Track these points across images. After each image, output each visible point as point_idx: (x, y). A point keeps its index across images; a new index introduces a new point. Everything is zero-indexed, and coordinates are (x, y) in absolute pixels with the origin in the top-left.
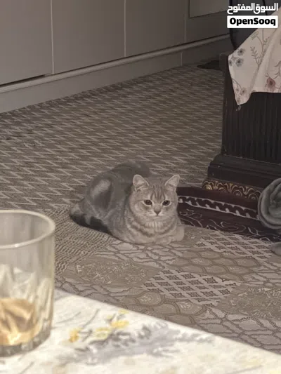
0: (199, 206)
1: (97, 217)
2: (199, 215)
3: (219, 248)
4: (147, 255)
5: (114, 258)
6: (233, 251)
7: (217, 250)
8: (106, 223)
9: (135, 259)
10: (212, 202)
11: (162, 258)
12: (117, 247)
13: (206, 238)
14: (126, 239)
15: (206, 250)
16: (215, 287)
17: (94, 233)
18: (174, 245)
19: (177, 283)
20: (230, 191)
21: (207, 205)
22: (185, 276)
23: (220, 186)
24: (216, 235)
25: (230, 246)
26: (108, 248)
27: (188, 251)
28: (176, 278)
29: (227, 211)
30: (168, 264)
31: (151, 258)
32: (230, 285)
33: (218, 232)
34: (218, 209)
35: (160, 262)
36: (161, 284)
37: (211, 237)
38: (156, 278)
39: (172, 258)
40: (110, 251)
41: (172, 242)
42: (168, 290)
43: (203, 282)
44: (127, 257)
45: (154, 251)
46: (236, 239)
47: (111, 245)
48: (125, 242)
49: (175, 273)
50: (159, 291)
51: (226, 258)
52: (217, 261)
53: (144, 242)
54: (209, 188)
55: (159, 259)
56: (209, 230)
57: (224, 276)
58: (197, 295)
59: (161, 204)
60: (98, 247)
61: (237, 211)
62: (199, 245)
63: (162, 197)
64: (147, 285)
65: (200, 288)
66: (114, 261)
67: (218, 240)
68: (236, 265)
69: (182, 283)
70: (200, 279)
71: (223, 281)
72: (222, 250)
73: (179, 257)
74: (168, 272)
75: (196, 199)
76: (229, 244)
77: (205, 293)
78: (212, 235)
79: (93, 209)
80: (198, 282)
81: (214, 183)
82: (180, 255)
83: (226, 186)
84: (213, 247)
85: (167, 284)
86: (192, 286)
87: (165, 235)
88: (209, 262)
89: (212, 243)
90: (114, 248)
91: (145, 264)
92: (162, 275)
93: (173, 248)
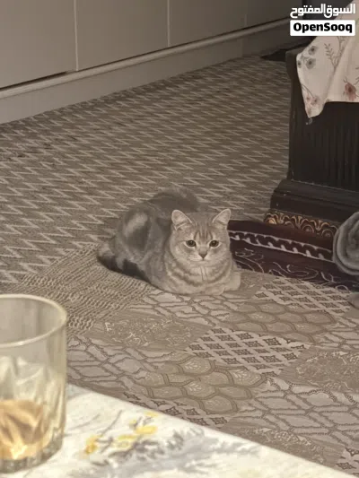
0: (260, 245)
1: (132, 259)
2: (260, 257)
3: (284, 299)
4: (194, 309)
5: (152, 312)
6: (302, 304)
7: (282, 302)
8: (142, 268)
9: (179, 315)
10: (277, 239)
11: (213, 313)
12: (157, 298)
13: (267, 287)
14: (167, 289)
15: (267, 302)
16: (278, 350)
17: (128, 281)
18: (227, 295)
19: (231, 345)
20: (299, 225)
21: (270, 243)
22: (241, 337)
23: (286, 219)
24: (280, 283)
25: (298, 297)
26: (145, 299)
27: (246, 303)
28: (229, 338)
29: (296, 251)
30: (220, 320)
31: (199, 312)
32: (297, 347)
33: (283, 279)
34: (283, 248)
35: (209, 318)
36: (211, 346)
37: (274, 285)
38: (205, 339)
39: (225, 312)
40: (148, 304)
41: (225, 292)
42: (219, 353)
43: (263, 343)
44: (169, 311)
45: (203, 304)
46: (305, 287)
47: (148, 296)
48: (167, 292)
49: (228, 332)
50: (208, 355)
51: (292, 312)
52: (281, 317)
53: (190, 292)
54: (272, 221)
55: (209, 315)
56: (272, 276)
57: (290, 336)
58: (255, 360)
59: (208, 245)
60: (132, 298)
61: (308, 252)
62: (259, 296)
63: (209, 236)
64: (193, 348)
65: (259, 351)
66: (153, 316)
67: (283, 289)
68: (305, 321)
69: (237, 345)
70: (260, 340)
71: (288, 343)
72: (288, 302)
73: (234, 312)
74: (221, 331)
75: (256, 235)
76: (297, 294)
77: (266, 359)
78: (275, 283)
79: (127, 250)
80: (257, 344)
81: (279, 216)
82: (235, 308)
83: (294, 220)
84: (276, 298)
85: (218, 346)
86: (249, 349)
87: (217, 283)
88: (271, 318)
89: (275, 293)
90: (153, 299)
91: (191, 320)
92: (212, 335)
93: (227, 299)
